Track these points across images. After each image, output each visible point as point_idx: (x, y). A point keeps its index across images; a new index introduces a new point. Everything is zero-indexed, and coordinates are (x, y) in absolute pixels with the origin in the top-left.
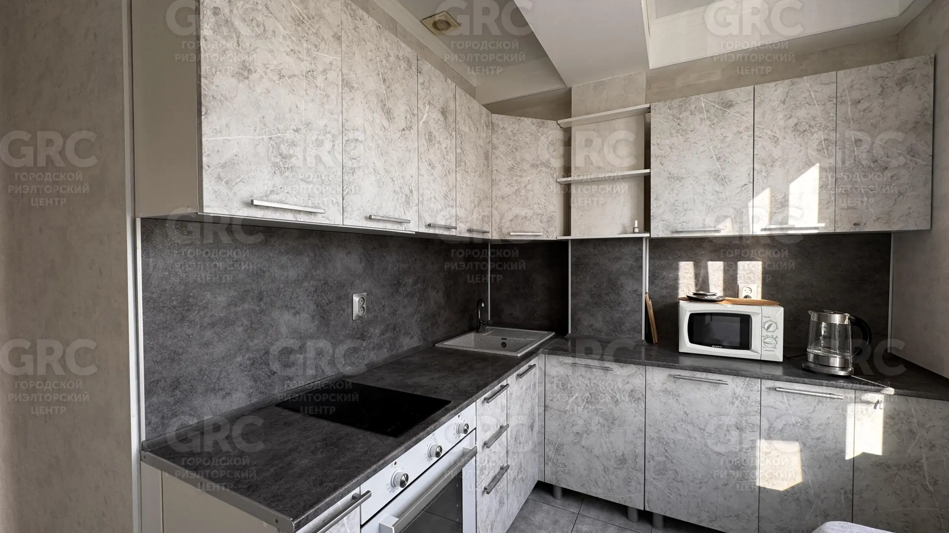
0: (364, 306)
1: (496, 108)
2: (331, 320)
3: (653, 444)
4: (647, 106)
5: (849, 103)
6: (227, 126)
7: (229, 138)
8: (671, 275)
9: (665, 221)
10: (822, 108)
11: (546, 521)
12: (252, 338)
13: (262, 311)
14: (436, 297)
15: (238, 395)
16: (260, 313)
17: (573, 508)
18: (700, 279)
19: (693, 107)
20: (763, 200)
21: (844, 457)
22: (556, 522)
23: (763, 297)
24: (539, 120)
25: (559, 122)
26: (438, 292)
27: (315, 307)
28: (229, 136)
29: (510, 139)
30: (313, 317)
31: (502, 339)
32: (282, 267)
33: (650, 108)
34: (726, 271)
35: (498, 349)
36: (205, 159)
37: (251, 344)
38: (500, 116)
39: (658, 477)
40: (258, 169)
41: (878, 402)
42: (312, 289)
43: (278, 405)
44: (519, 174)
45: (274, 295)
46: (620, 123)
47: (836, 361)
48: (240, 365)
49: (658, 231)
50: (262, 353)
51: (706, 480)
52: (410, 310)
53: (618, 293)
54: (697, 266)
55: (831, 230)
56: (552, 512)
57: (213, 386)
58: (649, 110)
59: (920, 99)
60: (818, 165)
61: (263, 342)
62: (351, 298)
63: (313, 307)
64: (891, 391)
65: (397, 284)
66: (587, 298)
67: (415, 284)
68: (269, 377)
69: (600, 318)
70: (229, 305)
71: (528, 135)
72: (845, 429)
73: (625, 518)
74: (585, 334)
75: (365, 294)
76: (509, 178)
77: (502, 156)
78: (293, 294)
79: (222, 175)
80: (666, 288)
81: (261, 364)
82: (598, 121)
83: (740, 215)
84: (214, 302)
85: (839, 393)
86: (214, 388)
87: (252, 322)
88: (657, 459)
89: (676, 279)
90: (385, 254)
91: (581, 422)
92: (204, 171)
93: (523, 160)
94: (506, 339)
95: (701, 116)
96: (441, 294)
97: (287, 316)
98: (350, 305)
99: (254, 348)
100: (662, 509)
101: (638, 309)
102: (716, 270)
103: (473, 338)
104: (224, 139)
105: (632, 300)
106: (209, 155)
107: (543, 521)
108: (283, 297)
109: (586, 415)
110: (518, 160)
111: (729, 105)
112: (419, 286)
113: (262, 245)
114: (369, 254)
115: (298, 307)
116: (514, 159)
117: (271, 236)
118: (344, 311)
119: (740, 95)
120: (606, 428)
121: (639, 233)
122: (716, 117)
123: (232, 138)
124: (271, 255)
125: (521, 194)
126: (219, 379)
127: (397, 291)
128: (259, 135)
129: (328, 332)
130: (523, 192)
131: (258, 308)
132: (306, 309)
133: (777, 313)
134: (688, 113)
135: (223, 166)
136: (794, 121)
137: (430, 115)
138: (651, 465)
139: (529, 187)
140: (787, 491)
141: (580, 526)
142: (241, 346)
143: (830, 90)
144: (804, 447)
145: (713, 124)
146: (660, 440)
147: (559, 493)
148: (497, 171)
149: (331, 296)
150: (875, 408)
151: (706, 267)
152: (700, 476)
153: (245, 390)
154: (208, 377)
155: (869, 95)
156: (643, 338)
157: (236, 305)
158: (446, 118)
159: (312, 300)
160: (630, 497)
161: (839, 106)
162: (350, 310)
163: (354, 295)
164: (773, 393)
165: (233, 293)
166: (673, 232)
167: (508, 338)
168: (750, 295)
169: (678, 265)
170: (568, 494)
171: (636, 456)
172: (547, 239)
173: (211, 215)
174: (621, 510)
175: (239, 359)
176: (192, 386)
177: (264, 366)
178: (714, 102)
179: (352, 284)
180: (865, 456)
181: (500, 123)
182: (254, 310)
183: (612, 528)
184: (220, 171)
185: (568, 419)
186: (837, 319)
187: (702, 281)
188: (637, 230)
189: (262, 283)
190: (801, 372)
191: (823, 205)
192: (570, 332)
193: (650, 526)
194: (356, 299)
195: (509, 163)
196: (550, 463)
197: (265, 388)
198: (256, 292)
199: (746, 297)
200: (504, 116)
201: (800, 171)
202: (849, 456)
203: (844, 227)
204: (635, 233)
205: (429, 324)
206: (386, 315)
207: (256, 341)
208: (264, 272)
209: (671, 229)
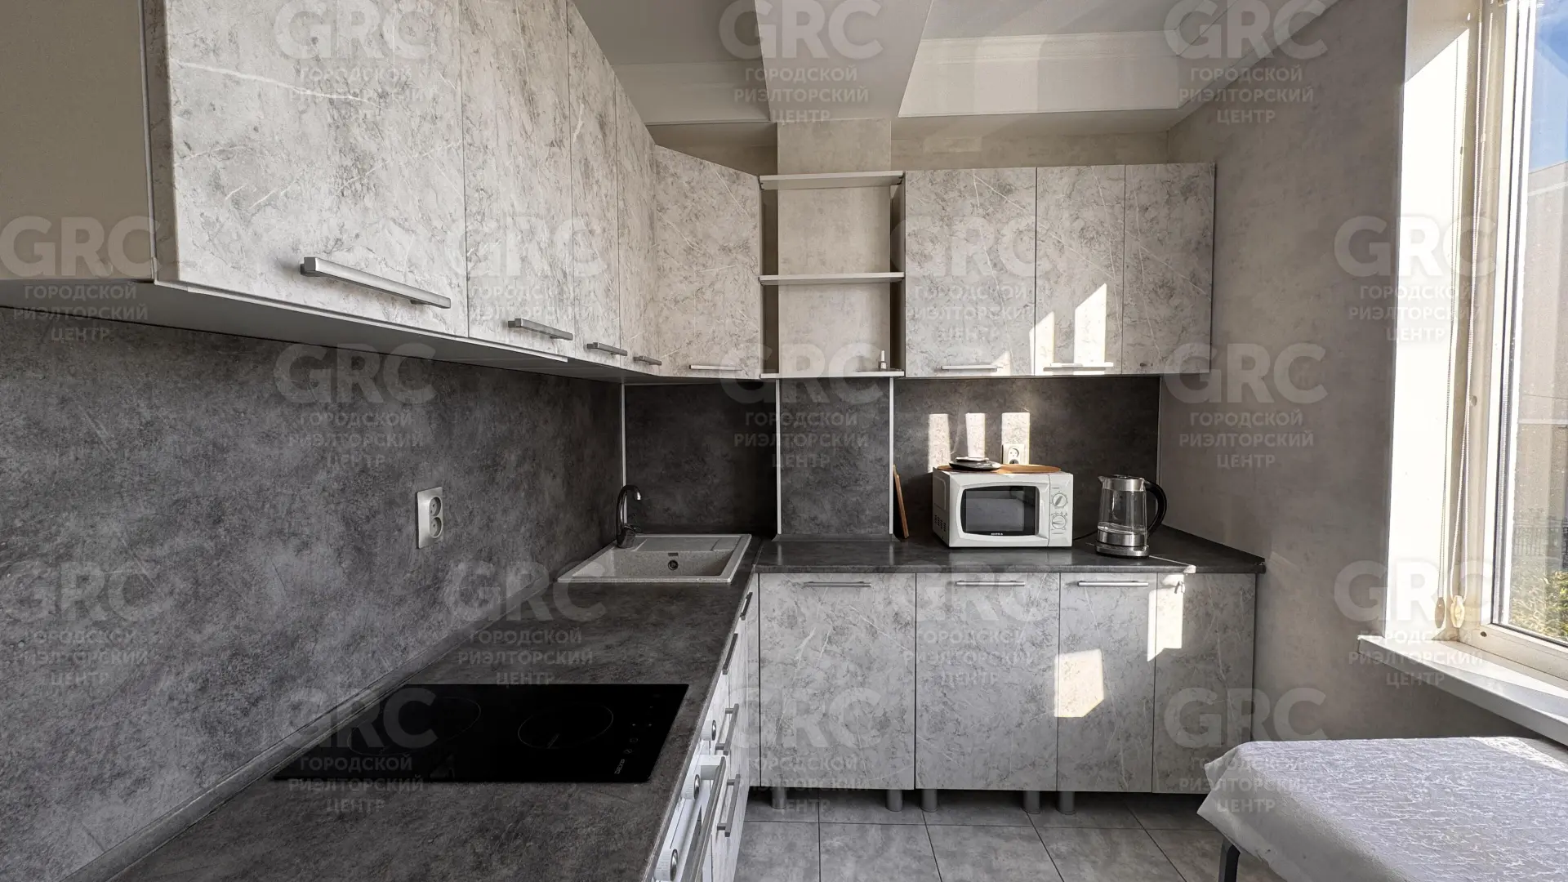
0: (440, 515)
1: (664, 135)
2: (376, 555)
3: (926, 687)
4: (900, 173)
5: (1138, 209)
6: (232, 38)
7: (238, 74)
8: (919, 434)
9: (926, 352)
10: (1110, 211)
11: (776, 850)
12: (196, 623)
13: (221, 551)
14: (552, 486)
15: (169, 778)
16: (218, 555)
17: (808, 815)
18: (957, 439)
19: (961, 186)
20: (1046, 328)
21: (1146, 658)
22: (791, 847)
23: (1031, 462)
24: (732, 171)
25: (762, 178)
26: (554, 477)
27: (343, 528)
28: (237, 69)
29: (686, 197)
30: (339, 552)
31: (670, 554)
32: (268, 437)
33: (903, 177)
34: (988, 426)
35: (661, 574)
36: (177, 122)
37: (197, 638)
38: (668, 152)
39: (933, 736)
40: (307, 177)
41: (1179, 584)
42: (336, 486)
43: (282, 776)
44: (701, 260)
45: (250, 508)
46: (856, 194)
47: (1131, 540)
48: (171, 699)
49: (916, 366)
50: (225, 656)
51: (995, 725)
52: (513, 517)
53: (855, 464)
54: (953, 421)
55: (1117, 372)
56: (780, 831)
57: (95, 773)
58: (900, 181)
59: (1202, 214)
60: (1104, 286)
61: (225, 629)
62: (413, 501)
63: (338, 528)
64: (1192, 569)
65: (491, 466)
66: (807, 475)
67: (519, 464)
68: (246, 713)
69: (828, 507)
70: (133, 544)
71: (715, 193)
72: (1147, 623)
73: (885, 810)
74: (804, 533)
75: (440, 489)
76: (686, 267)
77: (674, 226)
78: (294, 500)
79: (224, 179)
80: (913, 453)
81: (223, 686)
82: (822, 186)
83: (1022, 348)
84: (89, 540)
85: (1142, 580)
86: (101, 775)
87: (197, 583)
88: (932, 709)
89: (926, 439)
90: (471, 404)
91: (820, 676)
92: (176, 157)
93: (708, 236)
94: (677, 554)
95: (973, 201)
96: (559, 480)
97: (284, 556)
98: (412, 516)
99: (206, 647)
100: (938, 781)
101: (883, 487)
102: (976, 423)
103: (612, 558)
104: (227, 76)
105: (875, 474)
106: (187, 112)
107: (770, 851)
108: (272, 511)
109: (827, 663)
110: (700, 236)
111: (1006, 190)
112: (527, 467)
113: (218, 381)
114: (445, 404)
115: (307, 530)
116: (693, 233)
117: (237, 358)
118: (400, 530)
119: (1019, 176)
120: (859, 678)
121: (886, 370)
122: (991, 204)
123: (244, 76)
124: (240, 405)
125: (706, 297)
126: (112, 748)
127: (492, 481)
128: (306, 86)
129: (371, 581)
130: (708, 295)
131: (212, 544)
132: (324, 537)
133: (1065, 482)
134: (956, 194)
135: (226, 154)
136: (1079, 224)
137: (584, 123)
138: (924, 720)
139: (718, 286)
140: (1088, 716)
141: (828, 842)
142: (170, 649)
143: (1118, 188)
144: (1107, 655)
145: (988, 214)
146: (937, 681)
147: (781, 799)
148: (665, 251)
149: (375, 501)
150: (1176, 592)
151: (964, 422)
152: (987, 719)
153: (185, 761)
154: (79, 751)
155: (1156, 202)
156: (891, 532)
157: (152, 541)
158: (604, 135)
159: (336, 511)
160: (895, 776)
161: (1127, 212)
162: (412, 528)
163: (419, 495)
164: (1074, 590)
165: (142, 510)
166: (936, 370)
167: (680, 552)
168: (1018, 459)
169: (928, 419)
170: (795, 794)
171: (904, 712)
172: (746, 377)
173: (191, 290)
174: (879, 797)
175: (166, 683)
176: (31, 787)
177: (230, 689)
178: (989, 183)
179: (414, 470)
180: (1167, 652)
181: (671, 164)
182: (201, 551)
183: (873, 830)
184: (220, 165)
185: (798, 674)
186: (1132, 485)
187: (959, 442)
188: (884, 366)
189: (220, 478)
190: (1094, 557)
191: (1111, 337)
192: (779, 531)
193: (920, 811)
194: (425, 504)
195: (686, 239)
196: (769, 753)
197: (238, 741)
198: (205, 503)
199: (1013, 462)
200: (676, 153)
201: (1087, 294)
202: (1150, 656)
203: (1131, 369)
204: (883, 370)
205: (542, 542)
206: (476, 531)
207: (209, 629)
208: (223, 450)
209: (934, 365)
